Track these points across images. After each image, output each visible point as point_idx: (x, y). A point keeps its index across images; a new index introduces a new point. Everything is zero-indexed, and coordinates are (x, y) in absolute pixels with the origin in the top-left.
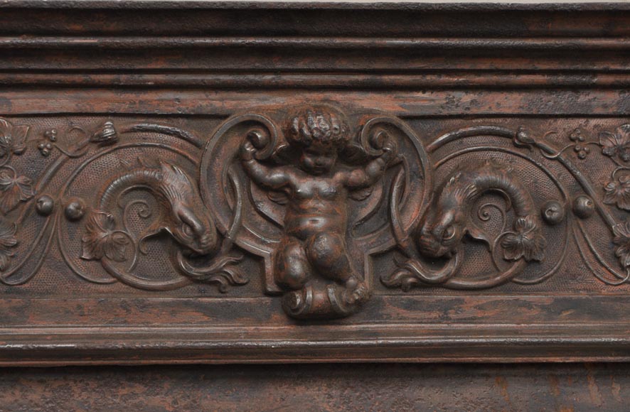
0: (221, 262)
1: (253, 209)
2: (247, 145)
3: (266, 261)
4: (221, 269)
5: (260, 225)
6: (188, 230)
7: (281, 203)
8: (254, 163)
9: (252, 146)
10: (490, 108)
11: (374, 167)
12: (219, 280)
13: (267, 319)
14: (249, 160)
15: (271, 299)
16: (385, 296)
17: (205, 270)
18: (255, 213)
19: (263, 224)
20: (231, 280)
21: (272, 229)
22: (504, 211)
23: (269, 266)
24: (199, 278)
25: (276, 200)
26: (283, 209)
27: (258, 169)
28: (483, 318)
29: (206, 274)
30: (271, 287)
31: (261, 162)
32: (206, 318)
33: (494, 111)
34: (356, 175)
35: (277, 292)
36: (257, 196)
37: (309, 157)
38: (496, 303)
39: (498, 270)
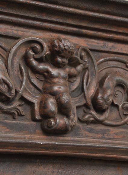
0: (16, 104)
1: (29, 81)
2: (30, 51)
3: (35, 105)
4: (16, 107)
5: (31, 89)
6: (6, 86)
7: (41, 80)
8: (33, 60)
9: (32, 52)
10: (119, 50)
11: (79, 68)
12: (14, 112)
13: (34, 132)
14: (31, 58)
15: (36, 123)
16: (81, 126)
17: (9, 107)
18: (29, 83)
19: (33, 89)
20: (19, 113)
21: (36, 91)
22: (123, 93)
23: (37, 107)
24: (6, 111)
25: (39, 78)
26: (42, 83)
27: (34, 63)
28: (117, 138)
29: (9, 109)
30: (38, 117)
31: (36, 59)
32: (8, 130)
33: (120, 51)
34: (73, 70)
35: (40, 119)
36: (31, 75)
37: (60, 58)
38: (122, 132)
39: (121, 118)
